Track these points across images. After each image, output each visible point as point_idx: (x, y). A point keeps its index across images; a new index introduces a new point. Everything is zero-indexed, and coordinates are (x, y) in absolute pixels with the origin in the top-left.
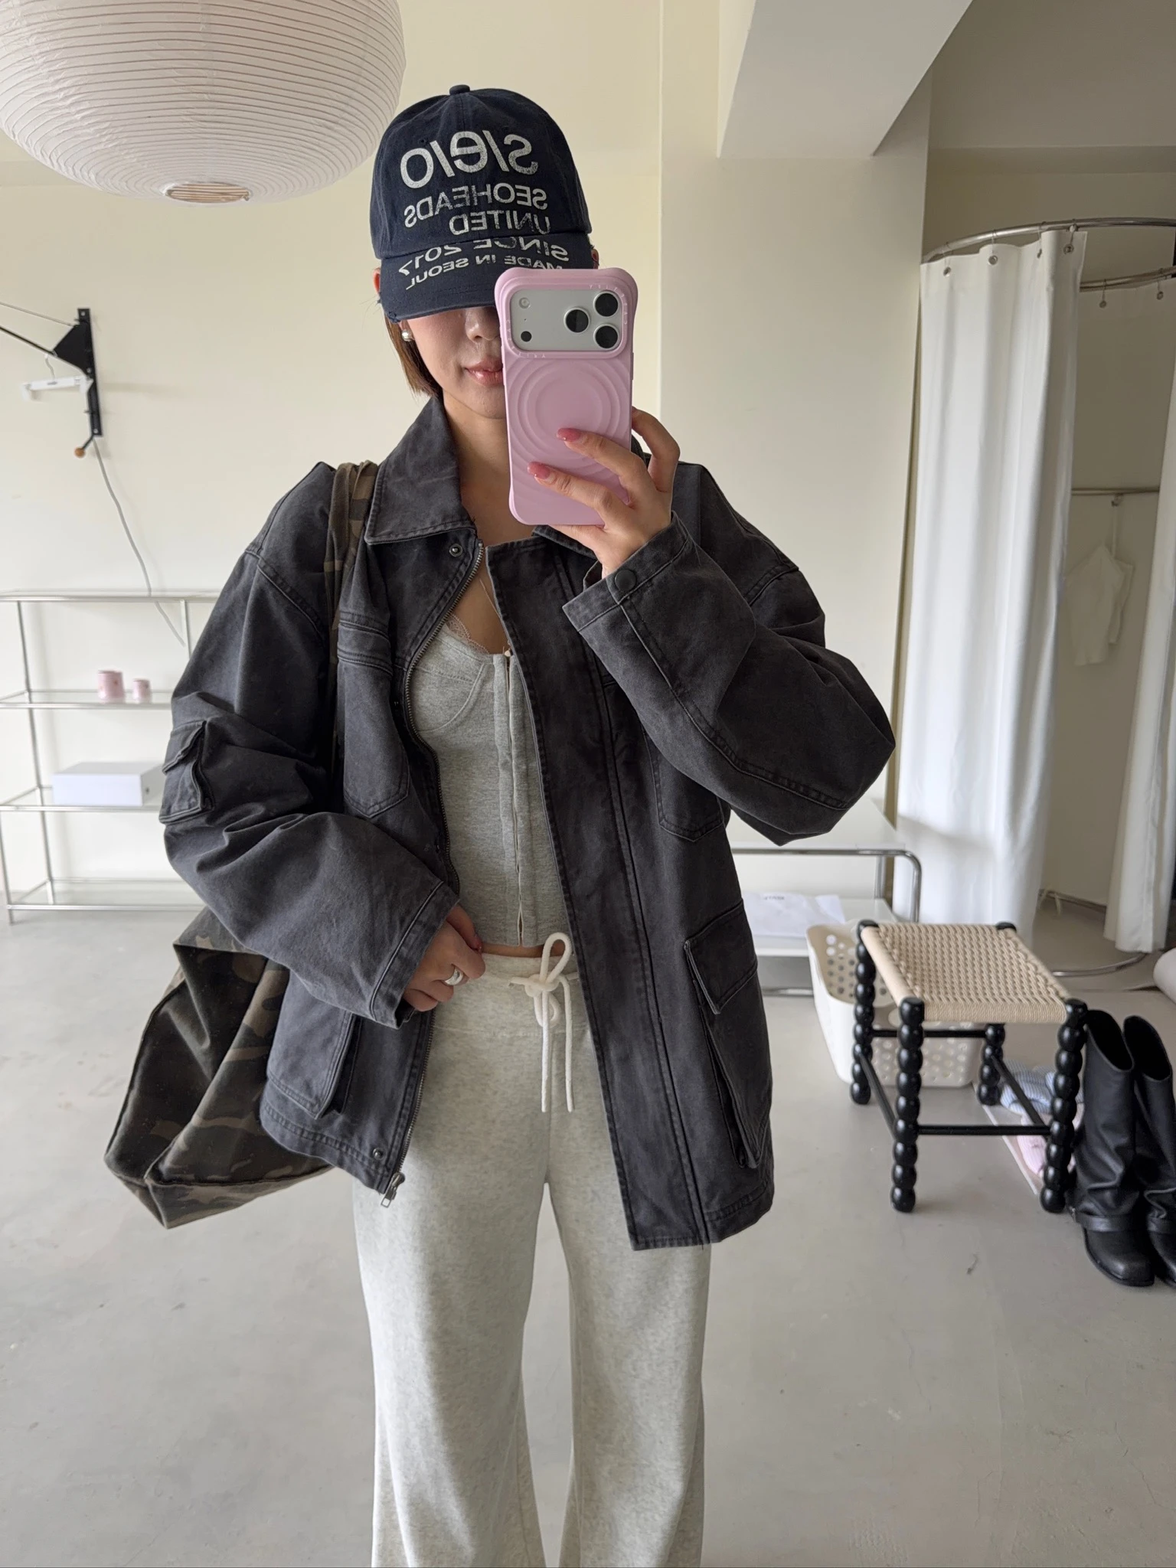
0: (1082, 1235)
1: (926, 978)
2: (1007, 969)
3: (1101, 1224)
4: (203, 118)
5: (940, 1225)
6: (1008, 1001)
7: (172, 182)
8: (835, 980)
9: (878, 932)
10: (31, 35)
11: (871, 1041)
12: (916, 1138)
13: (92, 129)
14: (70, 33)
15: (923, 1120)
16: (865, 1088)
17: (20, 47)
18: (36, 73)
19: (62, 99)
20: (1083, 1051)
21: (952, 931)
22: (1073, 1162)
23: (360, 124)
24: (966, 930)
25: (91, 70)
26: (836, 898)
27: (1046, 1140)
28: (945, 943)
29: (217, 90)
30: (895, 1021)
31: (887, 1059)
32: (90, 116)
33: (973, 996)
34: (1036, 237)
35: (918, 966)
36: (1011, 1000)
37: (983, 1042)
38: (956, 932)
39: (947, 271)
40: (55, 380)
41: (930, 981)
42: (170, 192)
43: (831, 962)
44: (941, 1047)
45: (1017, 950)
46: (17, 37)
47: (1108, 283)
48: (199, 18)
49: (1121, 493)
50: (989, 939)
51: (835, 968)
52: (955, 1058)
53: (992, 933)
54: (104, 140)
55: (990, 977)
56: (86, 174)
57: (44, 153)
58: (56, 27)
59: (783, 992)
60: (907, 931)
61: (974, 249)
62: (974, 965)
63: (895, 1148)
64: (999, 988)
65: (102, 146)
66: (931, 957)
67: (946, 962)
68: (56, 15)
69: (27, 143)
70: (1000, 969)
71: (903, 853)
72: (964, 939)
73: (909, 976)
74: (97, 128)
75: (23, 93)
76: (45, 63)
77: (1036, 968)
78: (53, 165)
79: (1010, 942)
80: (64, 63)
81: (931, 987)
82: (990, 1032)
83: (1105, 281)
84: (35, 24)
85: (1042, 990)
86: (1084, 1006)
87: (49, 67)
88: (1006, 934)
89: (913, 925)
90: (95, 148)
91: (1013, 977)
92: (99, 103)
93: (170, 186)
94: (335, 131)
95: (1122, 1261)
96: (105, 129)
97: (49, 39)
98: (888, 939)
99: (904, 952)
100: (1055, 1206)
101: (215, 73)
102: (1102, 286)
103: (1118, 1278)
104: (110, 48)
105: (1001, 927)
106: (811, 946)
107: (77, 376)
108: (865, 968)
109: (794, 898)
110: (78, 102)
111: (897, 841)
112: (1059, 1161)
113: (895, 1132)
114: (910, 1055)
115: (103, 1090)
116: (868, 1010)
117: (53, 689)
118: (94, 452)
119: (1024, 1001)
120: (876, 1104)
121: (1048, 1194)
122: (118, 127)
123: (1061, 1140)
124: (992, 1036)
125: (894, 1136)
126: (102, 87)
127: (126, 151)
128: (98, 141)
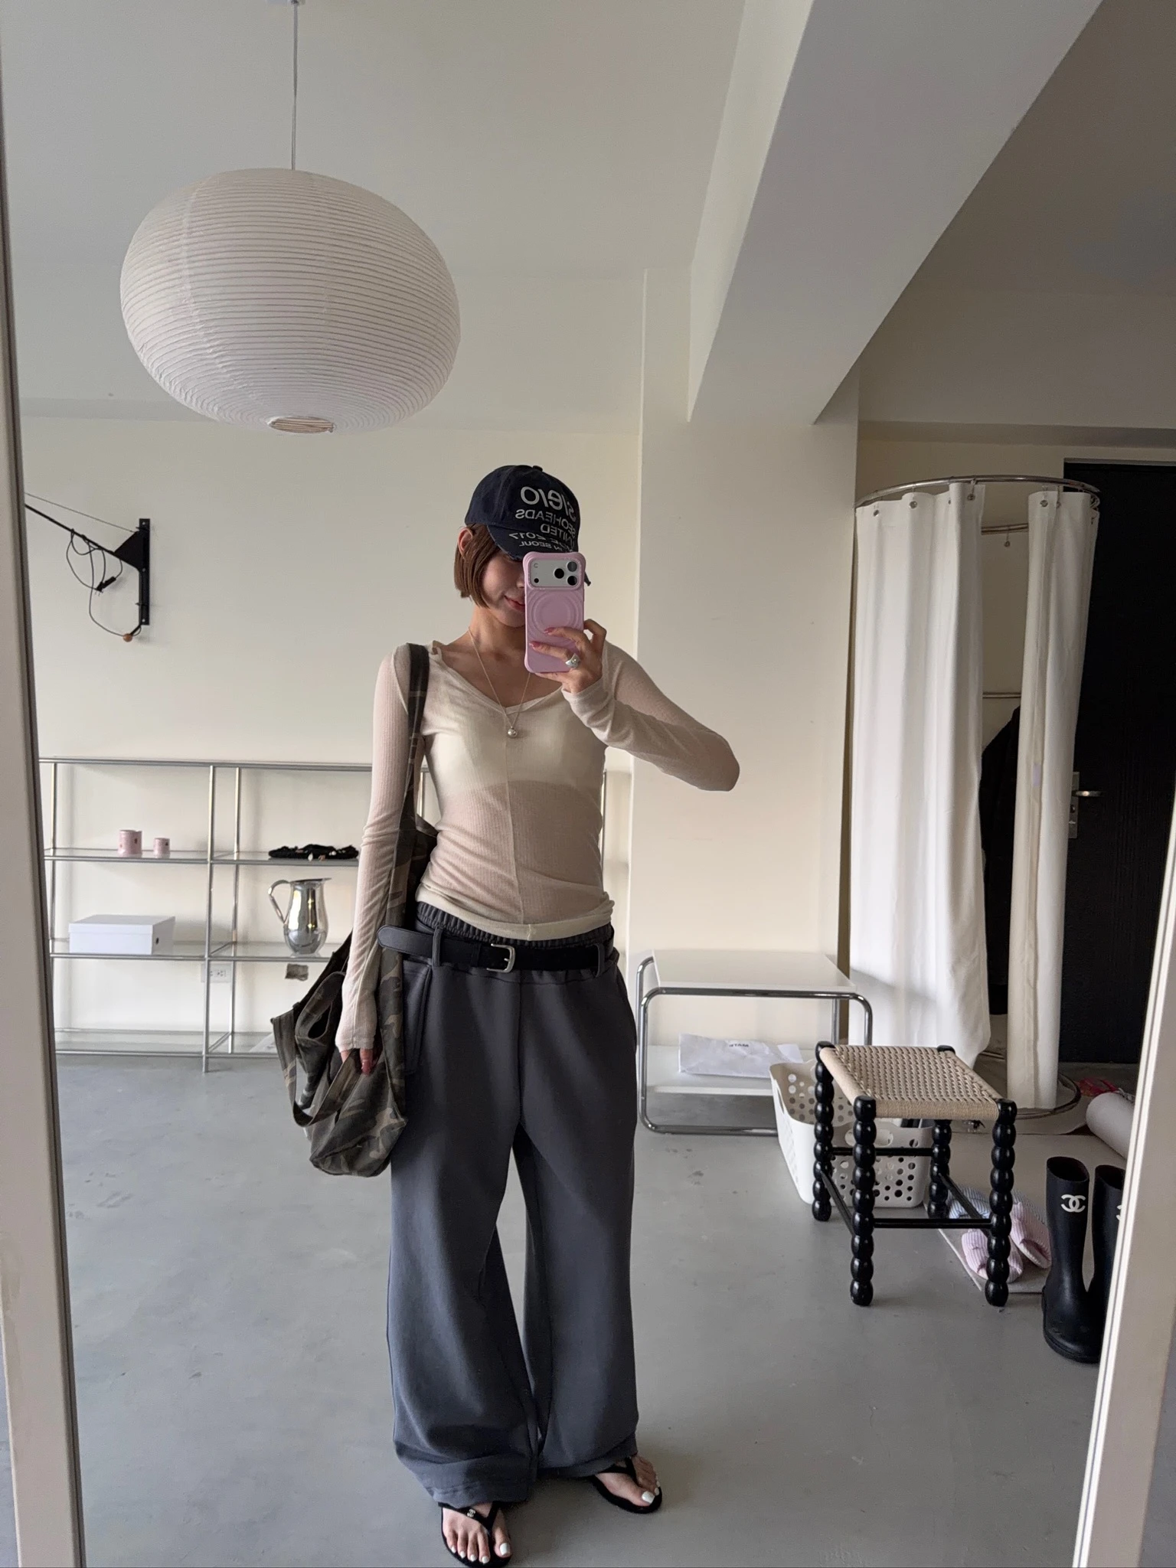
1: (876, 1085)
2: (947, 1079)
5: (895, 1316)
6: (948, 1100)
7: (280, 414)
9: (834, 1051)
11: (831, 1159)
12: (872, 1231)
13: (229, 375)
15: (877, 1215)
16: (826, 1204)
17: (185, 316)
18: (194, 334)
19: (211, 354)
21: (899, 1052)
23: (426, 381)
24: (910, 1051)
25: (239, 334)
27: (986, 1234)
29: (329, 353)
32: (230, 366)
34: (946, 489)
35: (869, 1076)
36: (951, 1100)
37: (931, 1160)
38: (903, 1053)
39: (876, 513)
41: (880, 1087)
42: (274, 423)
45: (955, 1066)
46: (183, 310)
47: (1011, 527)
50: (932, 1058)
53: (933, 1054)
54: (235, 383)
55: (932, 1085)
56: (211, 406)
57: (182, 390)
58: (217, 305)
60: (859, 1051)
61: (898, 496)
62: (918, 1077)
63: (853, 1240)
64: (940, 1092)
65: (232, 388)
66: (881, 1071)
67: (894, 1075)
68: (218, 297)
69: (170, 382)
70: (941, 1079)
71: (855, 997)
72: (909, 1057)
73: (863, 1082)
74: (233, 374)
75: (181, 348)
76: (202, 328)
77: (972, 1079)
78: (186, 398)
79: (949, 1060)
80: (219, 328)
81: (881, 1091)
83: (1008, 526)
84: (201, 302)
85: (976, 1093)
87: (206, 331)
88: (946, 1054)
90: (229, 388)
91: (953, 1085)
92: (239, 358)
93: (273, 419)
94: (409, 386)
96: (237, 376)
97: (209, 312)
98: (842, 1056)
99: (858, 1067)
100: (997, 1299)
105: (941, 1049)
106: (775, 1084)
107: (132, 575)
108: (823, 1087)
109: (757, 1046)
110: (222, 356)
111: (850, 987)
112: (999, 1252)
113: (852, 1228)
114: (863, 1150)
115: (111, 1202)
116: (827, 1129)
117: (77, 847)
118: (141, 639)
119: (961, 1100)
120: (836, 1219)
121: (992, 1287)
122: (249, 374)
123: (1001, 1232)
124: (939, 1153)
125: (851, 1231)
126: (243, 346)
127: (250, 392)
128: (230, 384)
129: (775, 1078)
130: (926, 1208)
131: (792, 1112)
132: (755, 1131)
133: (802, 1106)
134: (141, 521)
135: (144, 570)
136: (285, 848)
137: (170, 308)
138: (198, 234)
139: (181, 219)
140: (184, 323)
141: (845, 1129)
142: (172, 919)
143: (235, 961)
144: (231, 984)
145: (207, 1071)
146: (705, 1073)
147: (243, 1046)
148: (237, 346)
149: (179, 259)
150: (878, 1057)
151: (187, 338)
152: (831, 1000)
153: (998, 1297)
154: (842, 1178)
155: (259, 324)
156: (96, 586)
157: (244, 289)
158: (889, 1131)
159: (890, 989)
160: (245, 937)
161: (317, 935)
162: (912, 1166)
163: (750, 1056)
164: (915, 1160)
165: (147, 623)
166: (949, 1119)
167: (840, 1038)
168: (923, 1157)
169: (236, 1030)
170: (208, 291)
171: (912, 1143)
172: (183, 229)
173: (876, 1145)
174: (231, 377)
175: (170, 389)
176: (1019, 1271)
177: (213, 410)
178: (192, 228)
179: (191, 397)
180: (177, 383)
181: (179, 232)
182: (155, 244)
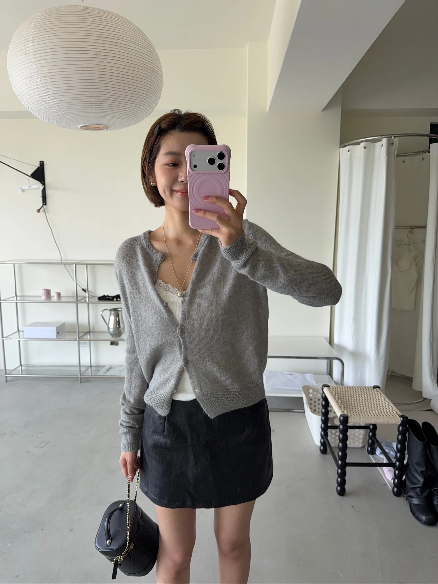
0: (409, 506)
1: (348, 407)
2: (378, 403)
3: (415, 501)
4: (97, 104)
6: (379, 416)
7: (82, 124)
8: (312, 406)
9: (330, 389)
10: (39, 78)
11: (327, 430)
12: (346, 467)
13: (57, 108)
14: (53, 77)
15: (348, 460)
16: (325, 448)
17: (33, 81)
18: (39, 89)
19: (48, 98)
20: (407, 435)
22: (404, 477)
24: (362, 388)
25: (59, 89)
26: (312, 375)
27: (394, 469)
28: (354, 393)
30: (337, 422)
31: (334, 437)
32: (57, 103)
33: (366, 414)
34: (381, 141)
35: (345, 402)
36: (380, 415)
37: (369, 431)
38: (358, 389)
39: (349, 151)
40: (30, 186)
41: (350, 408)
42: (81, 127)
43: (311, 400)
44: (353, 432)
45: (381, 396)
46: (33, 78)
47: (406, 154)
48: (98, 73)
49: (413, 228)
50: (371, 392)
51: (312, 402)
52: (358, 437)
53: (371, 390)
54: (61, 111)
55: (372, 407)
56: (52, 121)
57: (39, 114)
58: (47, 75)
59: (292, 411)
60: (340, 389)
61: (359, 144)
62: (366, 402)
63: (338, 471)
64: (375, 411)
65: (60, 113)
66: (350, 399)
67: (355, 401)
68: (48, 71)
69: (33, 111)
70: (375, 403)
71: (336, 358)
72: (361, 392)
73: (342, 406)
74: (59, 107)
75: (35, 95)
76: (43, 86)
77: (389, 403)
78: (41, 117)
79: (378, 393)
80: (50, 86)
81: (350, 410)
82: (371, 427)
84: (41, 74)
85: (391, 412)
86: (407, 418)
87: (45, 87)
88: (377, 390)
89: (343, 386)
90: (57, 114)
91: (380, 406)
92: (61, 99)
95: (424, 516)
96: (61, 108)
97: (45, 79)
98: (334, 392)
99: (340, 397)
100: (398, 494)
101: (101, 90)
102: (403, 156)
103: (422, 522)
104: (65, 82)
105: (375, 387)
106: (303, 393)
107: (39, 185)
108: (325, 402)
109: (296, 375)
110: (53, 99)
111: (334, 354)
112: (399, 476)
114: (343, 435)
115: (41, 446)
116: (326, 418)
117: (25, 295)
118: (44, 211)
119: (385, 416)
120: (329, 454)
121: (395, 489)
122: (66, 107)
123: (400, 469)
125: (337, 467)
126: (61, 94)
127: (68, 115)
128: (58, 111)
130: (366, 448)
133: (315, 402)
134: (40, 162)
135: (43, 182)
136: (105, 296)
137: (28, 77)
138: (37, 40)
139: (29, 33)
140: (34, 84)
142: (64, 324)
143: (90, 341)
144: (89, 348)
145: (81, 382)
148: (59, 95)
149: (29, 53)
151: (36, 92)
157: (60, 67)
160: (93, 329)
161: (121, 330)
163: (294, 380)
168: (366, 430)
169: (92, 365)
170: (44, 68)
172: (30, 38)
174: (59, 108)
175: (34, 113)
177: (54, 123)
178: (34, 38)
179: (43, 117)
180: (36, 111)
181: (29, 40)
182: (19, 46)
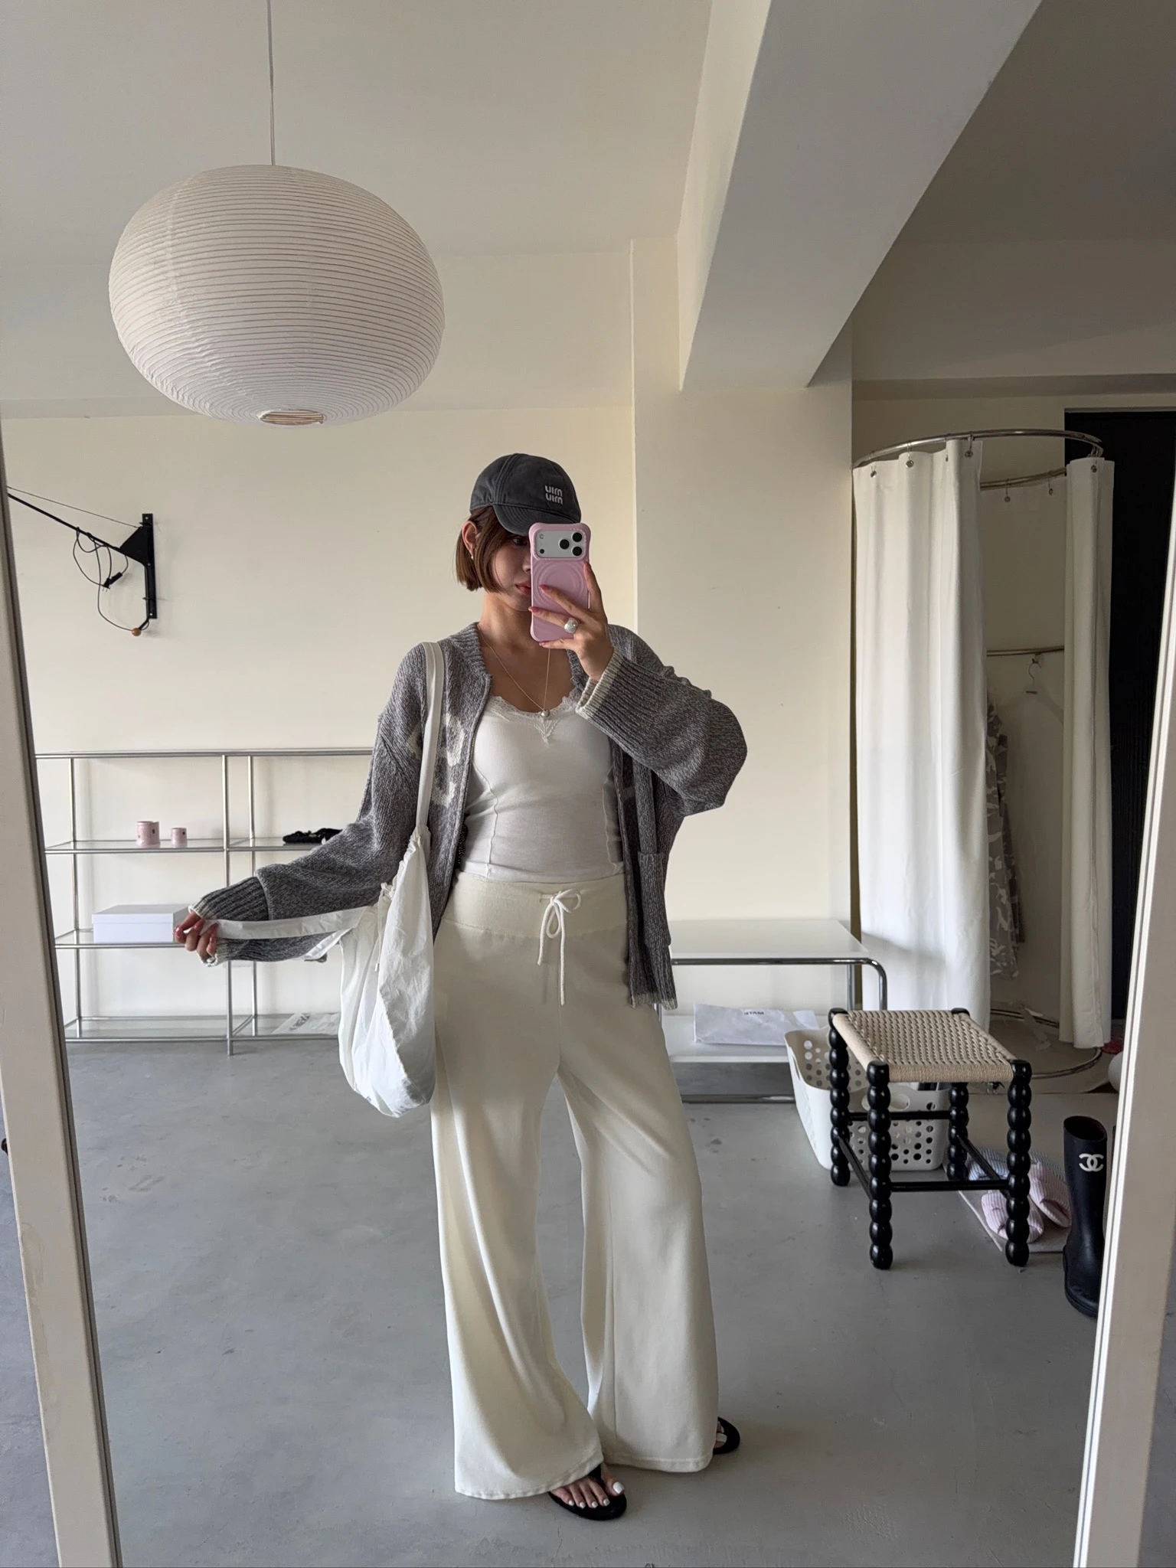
1: (890, 1050)
2: (961, 1041)
6: (961, 1063)
7: (268, 409)
9: (847, 1017)
10: (183, 310)
11: (848, 1124)
12: (889, 1195)
13: (217, 374)
14: (213, 309)
15: (893, 1178)
16: (844, 1169)
17: (170, 318)
18: (182, 335)
19: (200, 352)
21: (913, 1016)
23: (412, 368)
24: (924, 1014)
25: (225, 333)
26: (812, 1013)
29: (315, 346)
32: (217, 364)
34: (943, 446)
35: (883, 1042)
36: (965, 1062)
37: (947, 1122)
38: (916, 1017)
39: (873, 473)
41: (894, 1052)
42: (264, 417)
43: (809, 1067)
45: (969, 1028)
46: (171, 311)
48: (307, 298)
50: (945, 1021)
51: (813, 1073)
53: (947, 1016)
54: (225, 380)
55: (946, 1049)
56: (203, 403)
57: (174, 390)
58: (203, 304)
60: (872, 1016)
61: (895, 456)
62: (932, 1041)
63: (871, 1205)
64: (954, 1056)
65: (223, 384)
66: (895, 1036)
67: (907, 1040)
68: (203, 297)
69: (162, 383)
70: (954, 1043)
71: (869, 962)
72: (923, 1022)
73: (876, 1048)
74: (223, 372)
77: (987, 1040)
78: (178, 397)
79: (963, 1023)
80: (207, 327)
81: (894, 1055)
83: (1007, 481)
84: (188, 302)
85: (991, 1055)
88: (960, 1017)
90: (216, 386)
91: (967, 1048)
92: (228, 355)
93: (264, 413)
96: (229, 372)
97: (197, 312)
98: (856, 1023)
99: (871, 1032)
100: (1018, 1258)
101: (315, 335)
102: (1005, 485)
105: (955, 1012)
106: (790, 1051)
107: (138, 569)
108: (837, 1053)
109: (773, 1013)
110: (211, 354)
111: (863, 952)
112: (1018, 1213)
113: (869, 1191)
114: (878, 1114)
115: (143, 1185)
116: (843, 1094)
117: (96, 839)
118: (150, 633)
119: (975, 1063)
120: (855, 1184)
121: (1012, 1248)
122: (237, 371)
123: (1017, 1193)
124: (957, 1116)
125: (869, 1196)
126: (229, 344)
127: (238, 388)
128: (218, 381)
129: (790, 1045)
130: (946, 1170)
131: (808, 1080)
132: (773, 1098)
133: (819, 1073)
134: (144, 516)
135: (149, 565)
136: (299, 833)
137: (158, 310)
138: (181, 235)
139: (166, 221)
140: (173, 324)
141: (860, 1094)
145: (232, 1054)
146: (721, 1042)
147: (267, 1028)
148: (225, 344)
149: (164, 261)
150: (892, 1022)
151: (174, 339)
152: (845, 966)
153: (1019, 1256)
154: (861, 1142)
155: (246, 321)
156: (103, 583)
157: (231, 287)
158: (905, 1094)
159: (904, 953)
162: (930, 1129)
163: (766, 1024)
164: (933, 1123)
165: (155, 616)
166: (963, 1081)
167: (856, 1002)
168: (938, 1121)
169: (259, 1012)
170: (193, 291)
171: (929, 1106)
172: (167, 230)
173: (891, 1109)
174: (218, 376)
175: (162, 388)
176: (1040, 1230)
177: (204, 407)
178: (175, 230)
179: (183, 395)
180: (168, 382)
181: (164, 234)
182: (141, 247)
